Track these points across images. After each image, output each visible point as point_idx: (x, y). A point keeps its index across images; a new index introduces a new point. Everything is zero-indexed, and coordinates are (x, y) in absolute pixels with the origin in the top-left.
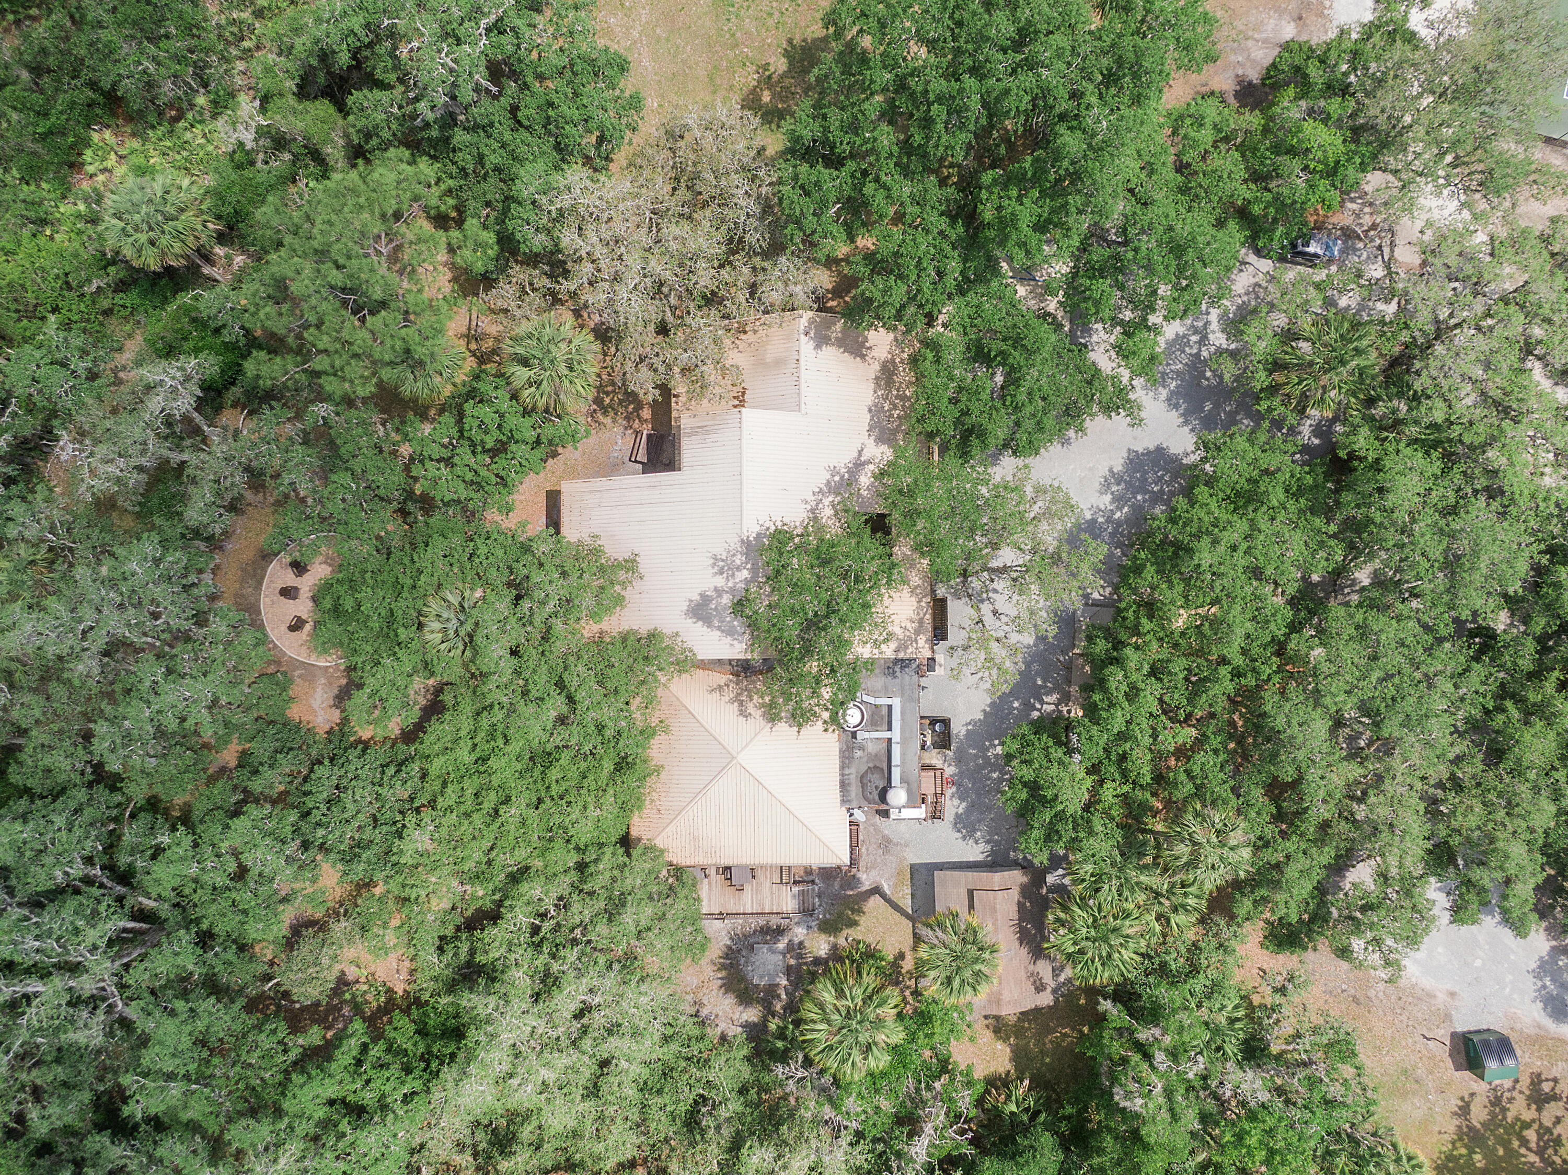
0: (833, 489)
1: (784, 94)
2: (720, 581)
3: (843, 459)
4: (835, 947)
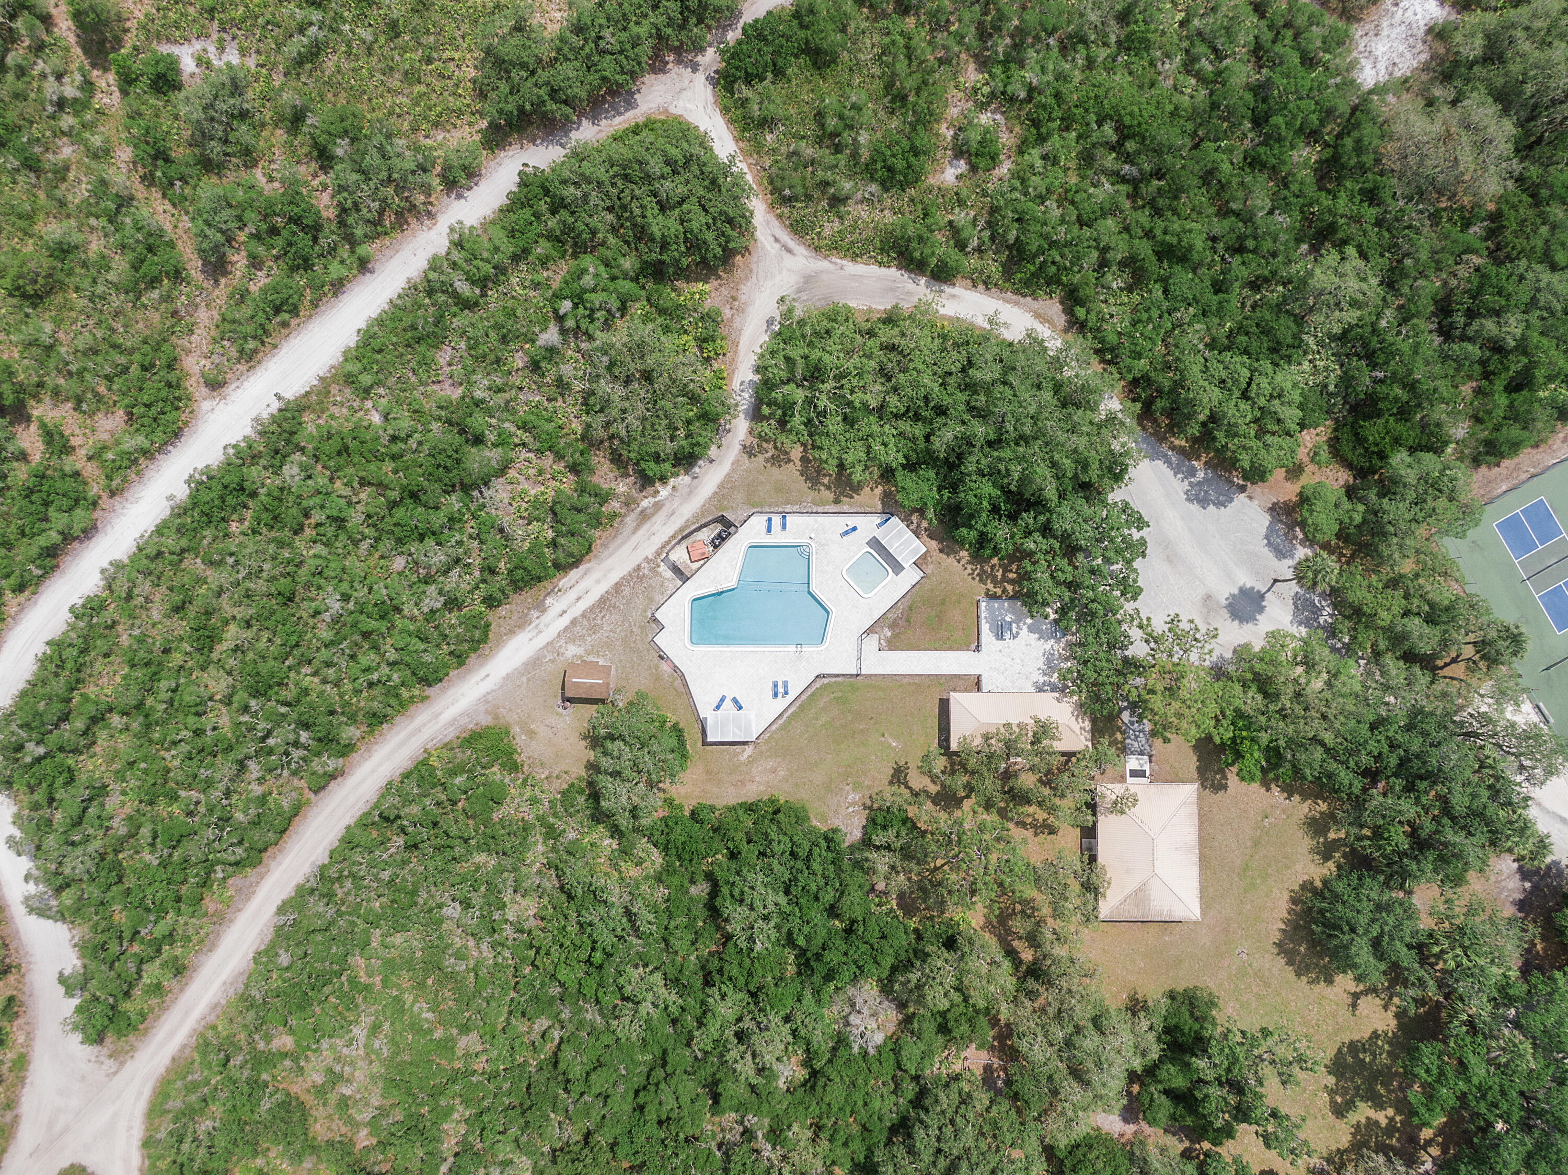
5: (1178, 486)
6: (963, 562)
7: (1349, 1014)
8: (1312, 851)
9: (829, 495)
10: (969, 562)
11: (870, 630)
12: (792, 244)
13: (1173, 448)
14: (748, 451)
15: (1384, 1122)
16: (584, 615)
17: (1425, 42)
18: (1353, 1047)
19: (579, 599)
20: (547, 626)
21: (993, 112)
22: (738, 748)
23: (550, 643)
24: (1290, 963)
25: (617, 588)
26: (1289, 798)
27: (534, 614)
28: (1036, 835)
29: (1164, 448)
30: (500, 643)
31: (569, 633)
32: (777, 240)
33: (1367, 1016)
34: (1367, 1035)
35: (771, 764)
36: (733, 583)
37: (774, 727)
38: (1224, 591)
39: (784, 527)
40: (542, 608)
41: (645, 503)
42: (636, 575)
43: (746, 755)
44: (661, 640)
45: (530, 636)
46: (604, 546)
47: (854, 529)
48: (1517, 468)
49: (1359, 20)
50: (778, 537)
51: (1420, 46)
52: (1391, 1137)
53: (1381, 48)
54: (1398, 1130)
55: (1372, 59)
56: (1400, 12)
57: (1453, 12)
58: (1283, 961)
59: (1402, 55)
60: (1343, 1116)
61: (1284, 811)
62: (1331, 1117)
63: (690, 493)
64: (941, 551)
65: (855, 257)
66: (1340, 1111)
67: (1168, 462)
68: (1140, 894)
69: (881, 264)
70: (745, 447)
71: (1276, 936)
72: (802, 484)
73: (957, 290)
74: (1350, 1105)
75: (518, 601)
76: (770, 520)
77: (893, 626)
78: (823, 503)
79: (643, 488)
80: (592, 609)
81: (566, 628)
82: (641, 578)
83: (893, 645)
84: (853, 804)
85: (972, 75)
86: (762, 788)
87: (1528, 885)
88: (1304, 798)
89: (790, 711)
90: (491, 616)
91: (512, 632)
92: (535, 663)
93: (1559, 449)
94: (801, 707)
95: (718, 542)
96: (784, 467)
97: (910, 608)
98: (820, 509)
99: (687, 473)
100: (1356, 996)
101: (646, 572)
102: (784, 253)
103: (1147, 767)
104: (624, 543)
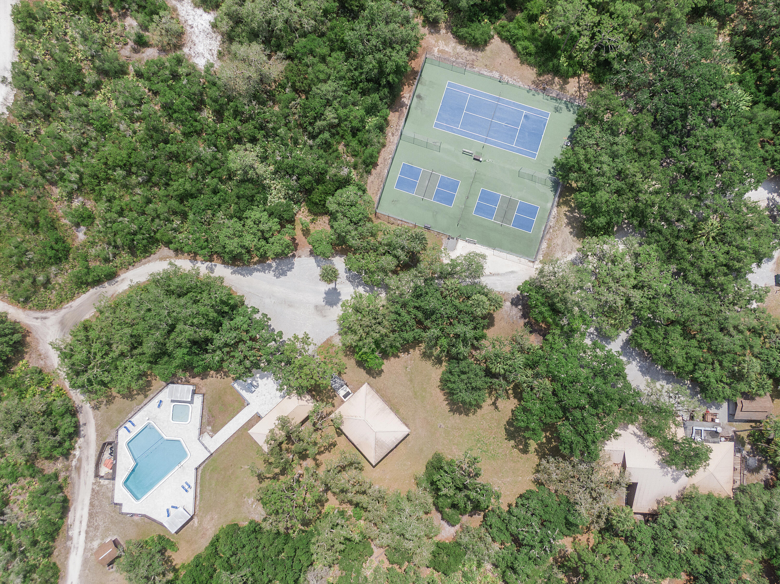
0: (642, 442)
1: (521, 442)
2: (669, 475)
3: (635, 439)
4: (749, 443)
5: (269, 276)
6: (214, 376)
7: (498, 412)
8: (433, 365)
9: (141, 397)
10: (217, 374)
11: (201, 433)
12: (44, 315)
13: (255, 263)
14: (96, 408)
15: (544, 440)
16: (88, 527)
17: (214, 32)
18: (510, 423)
19: (81, 522)
20: (78, 543)
21: (77, 198)
22: (191, 523)
23: (85, 549)
24: (460, 413)
25: (92, 505)
26: (409, 353)
27: (69, 543)
28: (330, 452)
29: (252, 266)
30: (65, 566)
31: (89, 538)
32: (37, 318)
33: (505, 407)
34: (510, 414)
35: (208, 517)
36: (133, 464)
37: (197, 503)
38: (320, 299)
39: (133, 425)
40: (69, 538)
41: (74, 463)
42: (95, 494)
43: (196, 522)
44: (125, 509)
45: (75, 553)
46: (73, 493)
47: (161, 401)
48: (385, 160)
49: (183, 45)
50: (135, 431)
51: (214, 35)
52: (551, 443)
53: (200, 48)
54: (552, 438)
55: (201, 55)
56: (196, 29)
57: (215, 12)
58: (458, 415)
59: (211, 44)
60: (528, 451)
61: (411, 360)
62: (524, 456)
63: (88, 444)
64: (202, 379)
65: (72, 299)
66: (525, 451)
67: (258, 270)
68: (378, 443)
69: (84, 292)
70: (93, 408)
71: (447, 408)
72: (127, 402)
73: (123, 276)
74: (526, 445)
75: (59, 543)
76: (125, 427)
77: (209, 424)
78: (141, 402)
79: (67, 459)
80: (89, 521)
81: (86, 537)
82: (98, 493)
83: (215, 431)
84: (253, 503)
85: (57, 191)
86: (213, 529)
87: (520, 307)
88: (414, 348)
89: (198, 491)
90: (53, 559)
91: (67, 558)
92: (85, 562)
93: (394, 139)
94: (201, 486)
95: (113, 453)
96: (115, 401)
97: (210, 411)
98: (142, 405)
99: (80, 437)
100: (494, 404)
101: (97, 489)
102: (44, 321)
103: (348, 390)
104: (79, 486)
